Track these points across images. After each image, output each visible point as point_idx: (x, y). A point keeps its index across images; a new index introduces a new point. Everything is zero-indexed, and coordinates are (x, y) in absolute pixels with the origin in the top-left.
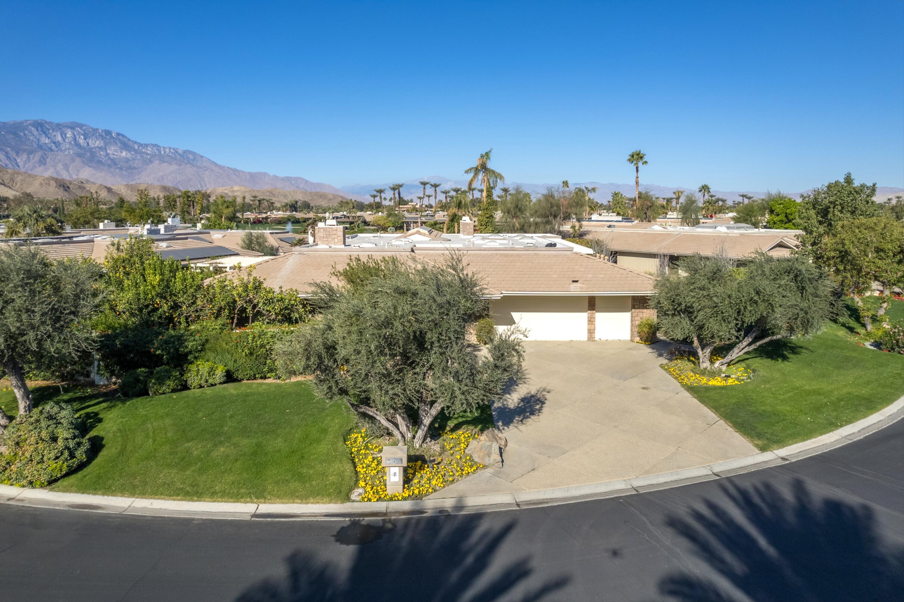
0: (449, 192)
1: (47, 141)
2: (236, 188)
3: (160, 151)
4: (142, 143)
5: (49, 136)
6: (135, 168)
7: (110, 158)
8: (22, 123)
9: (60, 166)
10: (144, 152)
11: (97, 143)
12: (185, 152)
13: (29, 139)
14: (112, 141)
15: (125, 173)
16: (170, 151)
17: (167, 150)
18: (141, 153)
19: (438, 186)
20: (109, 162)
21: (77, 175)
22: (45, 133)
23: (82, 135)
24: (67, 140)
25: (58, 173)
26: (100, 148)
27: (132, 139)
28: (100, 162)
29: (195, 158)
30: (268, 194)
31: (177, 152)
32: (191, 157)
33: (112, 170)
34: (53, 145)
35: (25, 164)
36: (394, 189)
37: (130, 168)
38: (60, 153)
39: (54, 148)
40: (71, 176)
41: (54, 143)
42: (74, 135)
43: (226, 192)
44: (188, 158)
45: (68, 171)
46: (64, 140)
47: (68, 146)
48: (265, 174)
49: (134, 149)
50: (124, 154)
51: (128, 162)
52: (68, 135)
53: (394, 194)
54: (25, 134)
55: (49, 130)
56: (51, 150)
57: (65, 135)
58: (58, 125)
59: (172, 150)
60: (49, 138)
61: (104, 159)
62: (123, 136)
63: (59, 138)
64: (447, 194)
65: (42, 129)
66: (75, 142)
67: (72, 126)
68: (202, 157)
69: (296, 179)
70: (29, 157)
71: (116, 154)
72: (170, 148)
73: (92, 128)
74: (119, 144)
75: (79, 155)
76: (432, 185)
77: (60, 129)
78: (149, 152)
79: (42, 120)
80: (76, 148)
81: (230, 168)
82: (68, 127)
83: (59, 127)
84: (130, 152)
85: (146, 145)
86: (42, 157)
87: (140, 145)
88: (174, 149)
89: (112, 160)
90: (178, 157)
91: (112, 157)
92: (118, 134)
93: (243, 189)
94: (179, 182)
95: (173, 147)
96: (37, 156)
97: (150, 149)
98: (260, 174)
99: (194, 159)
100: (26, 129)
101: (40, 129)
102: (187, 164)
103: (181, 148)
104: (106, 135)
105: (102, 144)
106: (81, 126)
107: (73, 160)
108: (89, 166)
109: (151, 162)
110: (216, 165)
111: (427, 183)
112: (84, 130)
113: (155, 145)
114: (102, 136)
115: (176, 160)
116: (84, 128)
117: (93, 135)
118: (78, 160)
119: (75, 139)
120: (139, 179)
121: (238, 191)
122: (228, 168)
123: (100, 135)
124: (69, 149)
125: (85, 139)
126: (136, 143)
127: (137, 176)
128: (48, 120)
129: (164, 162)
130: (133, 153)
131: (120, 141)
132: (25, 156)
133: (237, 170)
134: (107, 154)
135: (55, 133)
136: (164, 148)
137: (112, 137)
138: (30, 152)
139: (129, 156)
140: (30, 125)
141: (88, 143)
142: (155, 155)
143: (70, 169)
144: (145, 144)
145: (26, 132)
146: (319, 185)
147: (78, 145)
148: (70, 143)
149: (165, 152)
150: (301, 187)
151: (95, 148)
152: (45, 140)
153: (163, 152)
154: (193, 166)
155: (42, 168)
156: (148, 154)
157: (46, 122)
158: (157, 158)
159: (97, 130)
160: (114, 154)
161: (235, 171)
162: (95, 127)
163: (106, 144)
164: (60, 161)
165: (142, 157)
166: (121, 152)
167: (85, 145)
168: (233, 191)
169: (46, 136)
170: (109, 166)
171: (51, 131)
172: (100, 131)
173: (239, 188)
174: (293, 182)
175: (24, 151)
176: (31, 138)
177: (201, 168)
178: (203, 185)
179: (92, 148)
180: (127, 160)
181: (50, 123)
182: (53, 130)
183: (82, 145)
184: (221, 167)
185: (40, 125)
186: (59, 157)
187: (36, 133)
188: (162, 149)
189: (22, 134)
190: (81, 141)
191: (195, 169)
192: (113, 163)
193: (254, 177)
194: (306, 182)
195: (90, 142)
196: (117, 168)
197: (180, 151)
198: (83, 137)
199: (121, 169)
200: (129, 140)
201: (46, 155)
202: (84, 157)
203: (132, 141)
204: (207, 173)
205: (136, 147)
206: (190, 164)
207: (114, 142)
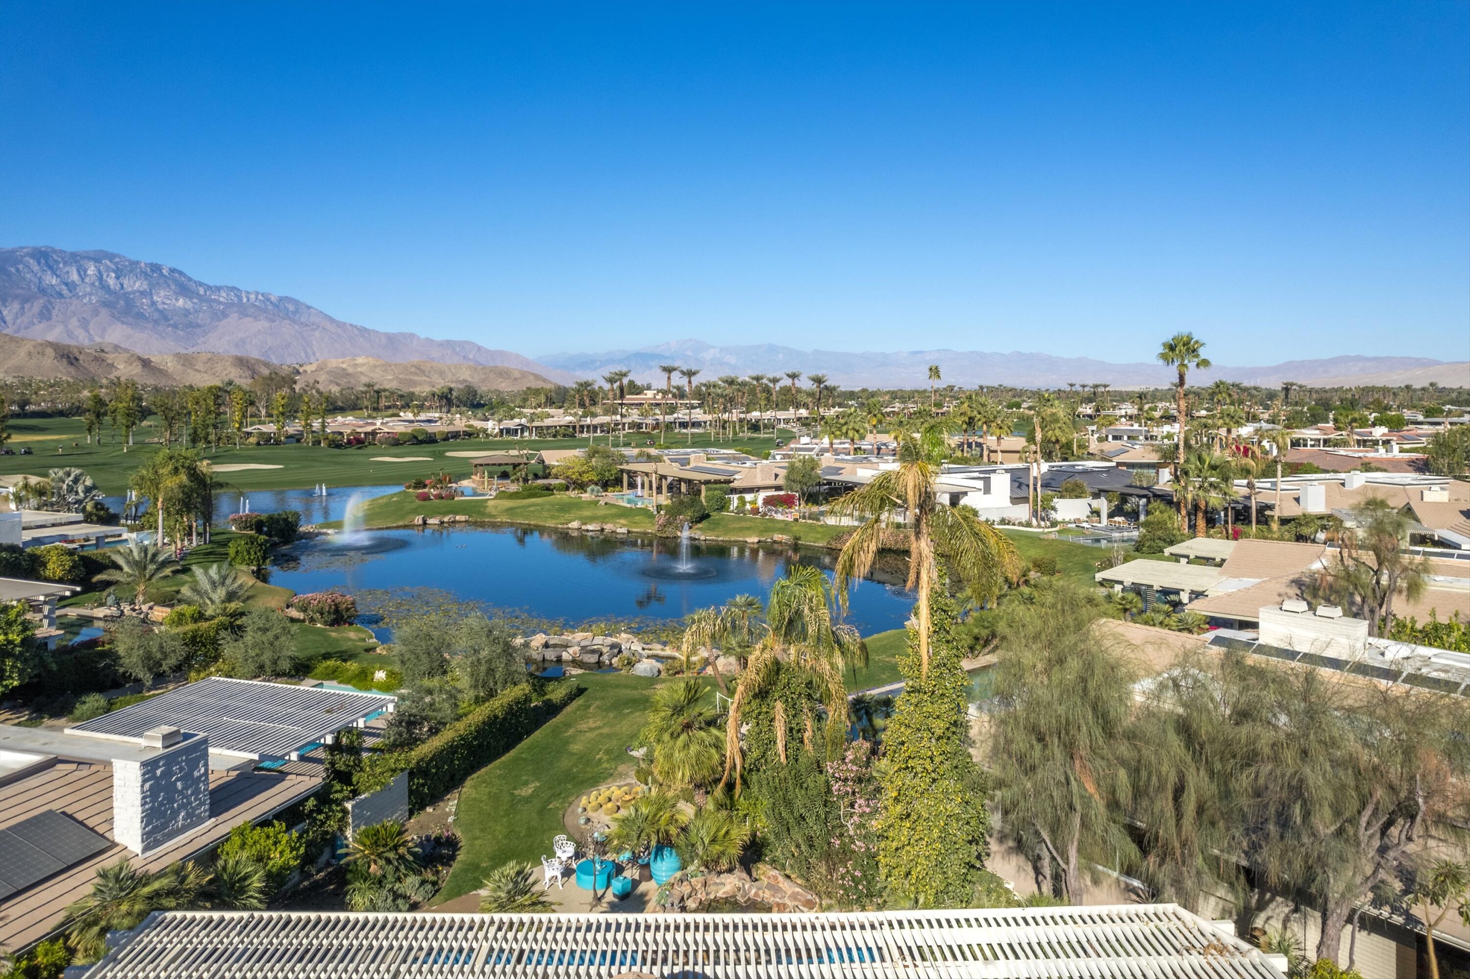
1: (54, 282)
2: (360, 360)
3: (240, 299)
4: (211, 284)
5: (58, 273)
6: (198, 326)
7: (157, 310)
8: (13, 251)
9: (74, 323)
10: (215, 300)
11: (138, 284)
12: (281, 299)
13: (24, 278)
14: (162, 281)
15: (181, 333)
16: (257, 298)
17: (252, 297)
18: (210, 301)
19: (694, 374)
20: (156, 316)
21: (102, 337)
22: (51, 268)
23: (113, 271)
24: (87, 280)
25: (70, 333)
26: (143, 293)
27: (195, 278)
28: (140, 316)
29: (297, 310)
30: (413, 370)
31: (268, 300)
32: (291, 308)
33: (160, 328)
34: (64, 287)
35: (16, 317)
37: (190, 325)
38: (75, 301)
39: (65, 292)
40: (91, 339)
41: (66, 284)
42: (100, 272)
43: (344, 366)
44: (287, 309)
45: (87, 331)
46: (83, 280)
47: (88, 289)
48: (412, 336)
49: (198, 294)
50: (181, 302)
51: (186, 316)
52: (89, 272)
54: (18, 270)
55: (57, 262)
56: (60, 295)
57: (85, 271)
58: (74, 255)
59: (260, 297)
60: (57, 276)
61: (147, 311)
62: (181, 273)
63: (74, 277)
65: (47, 262)
66: (101, 283)
67: (97, 257)
68: (309, 307)
69: (463, 344)
70: (23, 308)
71: (168, 302)
72: (257, 293)
73: (129, 261)
74: (173, 287)
75: (105, 304)
77: (76, 262)
78: (222, 299)
79: (48, 247)
80: (101, 293)
81: (356, 327)
82: (90, 258)
83: (75, 259)
84: (191, 299)
85: (219, 289)
86: (45, 307)
87: (209, 288)
88: (263, 295)
89: (161, 312)
90: (270, 307)
91: (160, 307)
92: (172, 270)
93: (372, 361)
94: (270, 348)
95: (262, 291)
96: (37, 306)
97: (224, 295)
98: (404, 335)
99: (296, 312)
100: (21, 262)
101: (43, 261)
102: (284, 319)
103: (276, 292)
104: (153, 271)
105: (145, 286)
106: (111, 257)
107: (96, 313)
108: (123, 322)
109: (225, 315)
110: (332, 320)
111: (674, 369)
112: (116, 264)
113: (233, 289)
114: (146, 273)
115: (266, 312)
116: (117, 260)
117: (131, 271)
118: (104, 312)
119: (100, 278)
120: (204, 343)
121: (363, 365)
122: (351, 325)
123: (142, 272)
124: (91, 294)
125: (117, 278)
126: (201, 284)
127: (202, 339)
128: (58, 247)
129: (248, 316)
130: (195, 301)
131: (175, 281)
132: (16, 306)
133: (366, 330)
134: (153, 303)
135: (67, 269)
136: (248, 293)
137: (162, 275)
138: (26, 300)
139: (189, 305)
140: (27, 254)
141: (122, 285)
142: (232, 305)
143: (91, 326)
144: (216, 287)
145: (21, 267)
146: (501, 353)
147: (105, 287)
148: (93, 284)
149: (248, 300)
150: (471, 357)
151: (134, 292)
152: (51, 280)
153: (245, 300)
154: (294, 322)
155: (42, 326)
156: (221, 303)
157: (54, 251)
158: (235, 309)
159: (138, 263)
160: (164, 303)
161: (363, 331)
162: (134, 258)
163: (152, 286)
164: (74, 314)
165: (211, 307)
166: (177, 300)
167: (118, 287)
168: (356, 365)
169: (54, 272)
170: (156, 322)
171: (61, 265)
172: (143, 265)
173: (365, 361)
174: (458, 349)
175: (16, 297)
176: (28, 276)
177: (307, 325)
178: (310, 352)
179: (129, 293)
180: (186, 313)
181: (61, 251)
182: (65, 263)
183: (112, 287)
184: (341, 325)
185: (43, 256)
186: (73, 308)
187: (36, 268)
188: (244, 295)
189: (13, 270)
190: (111, 281)
191: (297, 327)
192: (163, 317)
193: (393, 341)
194: (479, 348)
195: (126, 282)
196: (169, 326)
197: (273, 299)
198: (113, 275)
199: (175, 326)
200: (190, 279)
201: (51, 303)
202: (115, 308)
203: (195, 282)
204: (317, 334)
205: (202, 291)
206: (290, 318)
207: (166, 282)
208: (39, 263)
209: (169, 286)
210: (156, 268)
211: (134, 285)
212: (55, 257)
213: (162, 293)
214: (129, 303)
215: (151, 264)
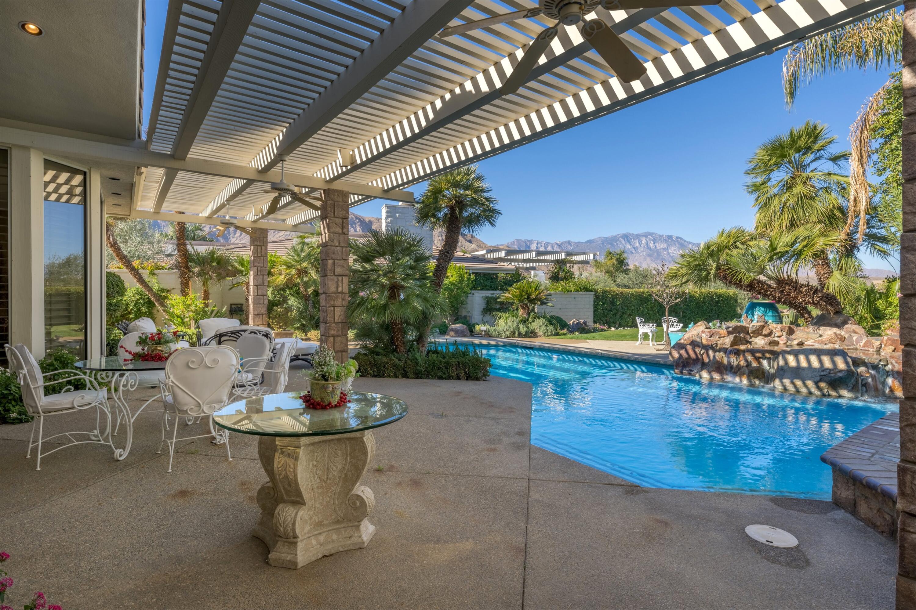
208: (624, 240)
209: (676, 245)
210: (670, 237)
211: (661, 246)
213: (673, 248)
214: (659, 254)
215: (668, 236)
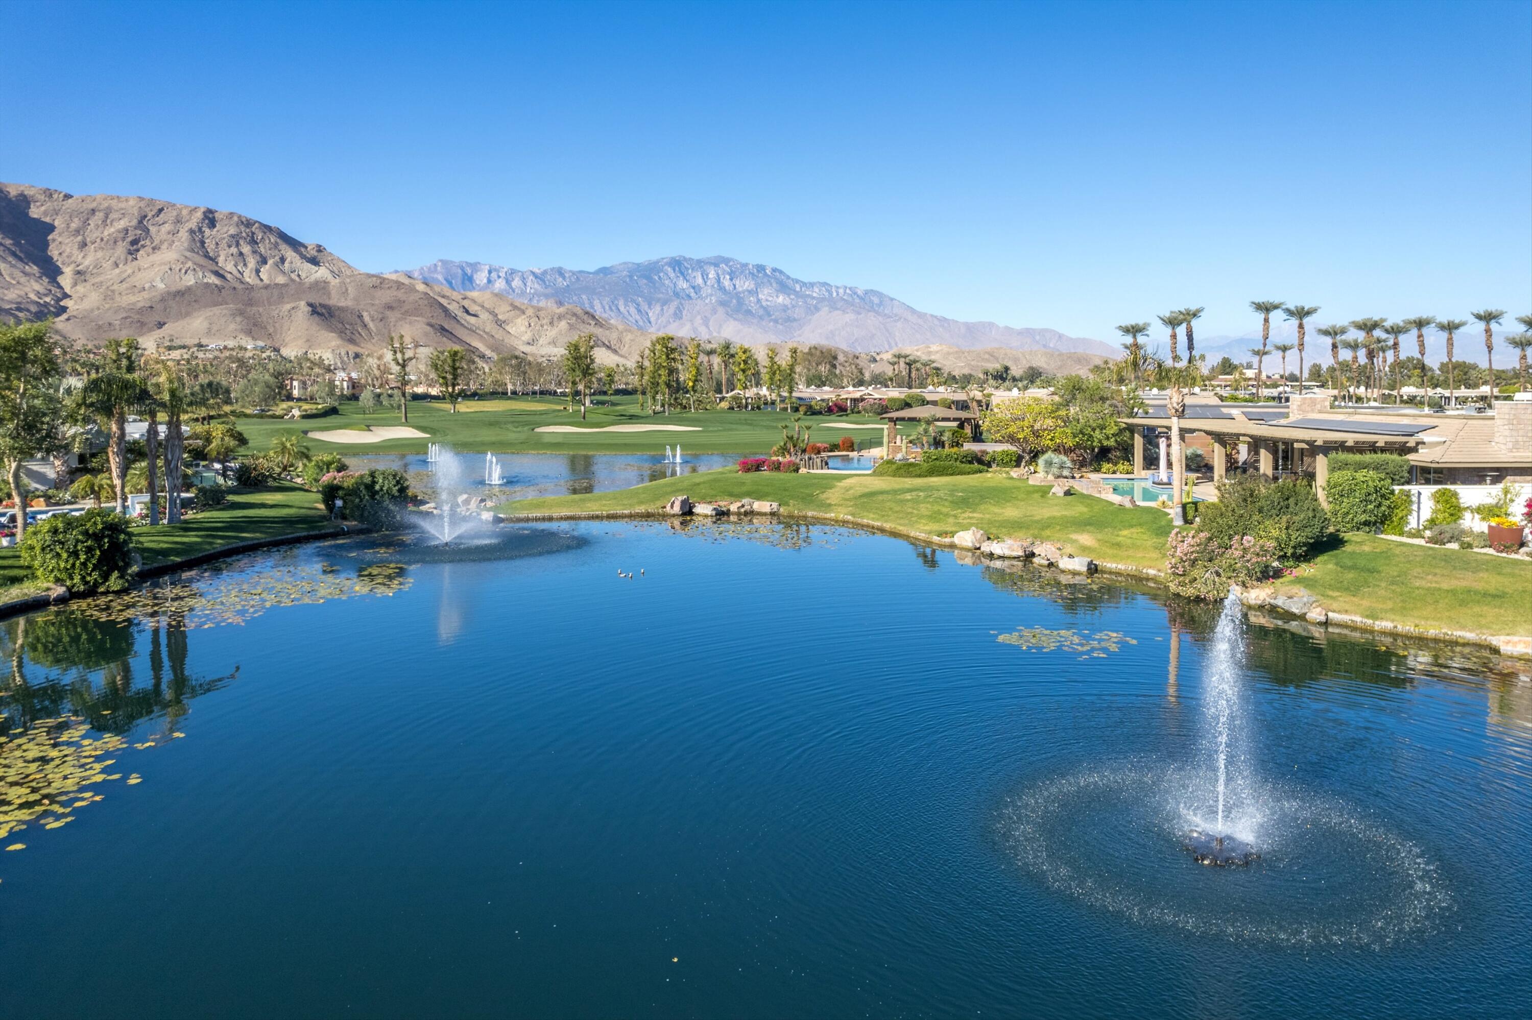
0: (1343, 331)
1: (685, 286)
2: (934, 348)
3: (831, 294)
4: (806, 281)
5: (688, 278)
6: (795, 320)
7: (762, 306)
8: (657, 262)
9: (698, 320)
10: (809, 296)
11: (747, 284)
12: (867, 292)
13: (664, 284)
14: (765, 280)
15: (781, 327)
16: (845, 292)
17: (841, 291)
18: (805, 297)
19: (1309, 313)
20: (761, 312)
21: (719, 332)
22: (682, 274)
23: (730, 274)
24: (708, 283)
25: (695, 329)
26: (750, 292)
27: (793, 276)
28: (749, 312)
29: (881, 302)
30: (987, 356)
31: (855, 293)
32: (876, 300)
33: (764, 323)
34: (692, 290)
35: (658, 319)
36: (1172, 322)
37: (789, 319)
38: (699, 302)
39: (693, 294)
40: (710, 333)
41: (694, 288)
42: (718, 275)
43: (919, 354)
44: (871, 301)
45: (708, 327)
46: (705, 283)
47: (709, 291)
48: (991, 325)
49: (795, 290)
50: (781, 299)
51: (785, 311)
52: (710, 276)
53: (1174, 336)
54: (660, 278)
55: (687, 269)
56: (689, 297)
57: (707, 275)
58: (699, 262)
59: (848, 291)
60: (687, 281)
61: (754, 308)
62: (781, 272)
63: (700, 281)
64: (1338, 338)
65: (680, 269)
66: (719, 285)
67: (716, 262)
68: (892, 299)
69: (1043, 332)
70: (662, 310)
71: (770, 299)
72: (845, 288)
73: (740, 263)
74: (774, 285)
75: (722, 303)
76: (1290, 313)
77: (701, 267)
78: (815, 295)
79: (680, 256)
80: (719, 294)
81: (936, 317)
82: (711, 264)
83: (700, 264)
84: (789, 295)
85: (812, 285)
86: (678, 308)
87: (804, 284)
88: (850, 289)
89: (765, 309)
90: (857, 300)
91: (764, 304)
92: (774, 270)
93: (945, 348)
94: (856, 340)
95: (849, 286)
96: (672, 308)
97: (817, 290)
98: (983, 324)
99: (881, 304)
100: (662, 271)
101: (677, 269)
102: (869, 311)
103: (862, 286)
104: (758, 271)
105: (752, 286)
106: (726, 261)
107: (714, 311)
108: (735, 319)
109: (817, 309)
110: (913, 311)
111: (1276, 307)
112: (730, 267)
113: (825, 284)
114: (753, 274)
115: (853, 305)
116: (731, 263)
117: (742, 273)
118: (721, 310)
119: (719, 281)
120: (800, 336)
121: (937, 352)
122: (932, 316)
123: (750, 273)
124: (711, 295)
125: (731, 279)
126: (797, 281)
127: (798, 332)
128: (688, 256)
129: (837, 309)
130: (792, 297)
131: (776, 279)
132: (658, 308)
133: (945, 319)
134: (759, 301)
135: (695, 274)
136: (838, 287)
137: (766, 274)
138: (665, 303)
139: (787, 302)
140: (666, 264)
141: (735, 286)
142: (823, 299)
143: (711, 323)
144: (810, 283)
145: (661, 275)
146: (1084, 341)
147: (722, 289)
148: (713, 286)
149: (838, 295)
150: (1051, 345)
151: (743, 292)
152: (683, 284)
153: (835, 294)
154: (877, 313)
155: (676, 324)
156: (814, 298)
157: (685, 259)
158: (826, 303)
159: (747, 265)
160: (767, 300)
161: (942, 320)
162: (744, 262)
163: (758, 286)
164: (699, 312)
165: (805, 302)
166: (777, 297)
167: (731, 288)
168: (930, 353)
169: (685, 278)
170: (761, 318)
171: (690, 271)
172: (751, 267)
173: (939, 348)
174: (1038, 338)
175: (658, 300)
176: (667, 282)
177: (890, 317)
178: (893, 344)
179: (740, 293)
180: (785, 308)
181: (691, 259)
182: (693, 269)
183: (727, 288)
184: (921, 315)
185: (678, 264)
186: (698, 308)
187: (672, 275)
188: (833, 290)
189: (656, 278)
190: (727, 283)
191: (880, 319)
192: (768, 312)
193: (971, 330)
194: (1060, 336)
195: (738, 283)
196: (771, 320)
197: (859, 292)
198: (728, 277)
199: (776, 321)
200: (788, 277)
201: (682, 305)
202: (729, 306)
203: (793, 280)
204: (899, 324)
205: (798, 289)
206: (875, 311)
207: (769, 281)
208: (674, 270)
209: (771, 284)
210: (761, 268)
211: (744, 285)
212: (686, 264)
213: (766, 291)
214: (740, 302)
215: (757, 265)
